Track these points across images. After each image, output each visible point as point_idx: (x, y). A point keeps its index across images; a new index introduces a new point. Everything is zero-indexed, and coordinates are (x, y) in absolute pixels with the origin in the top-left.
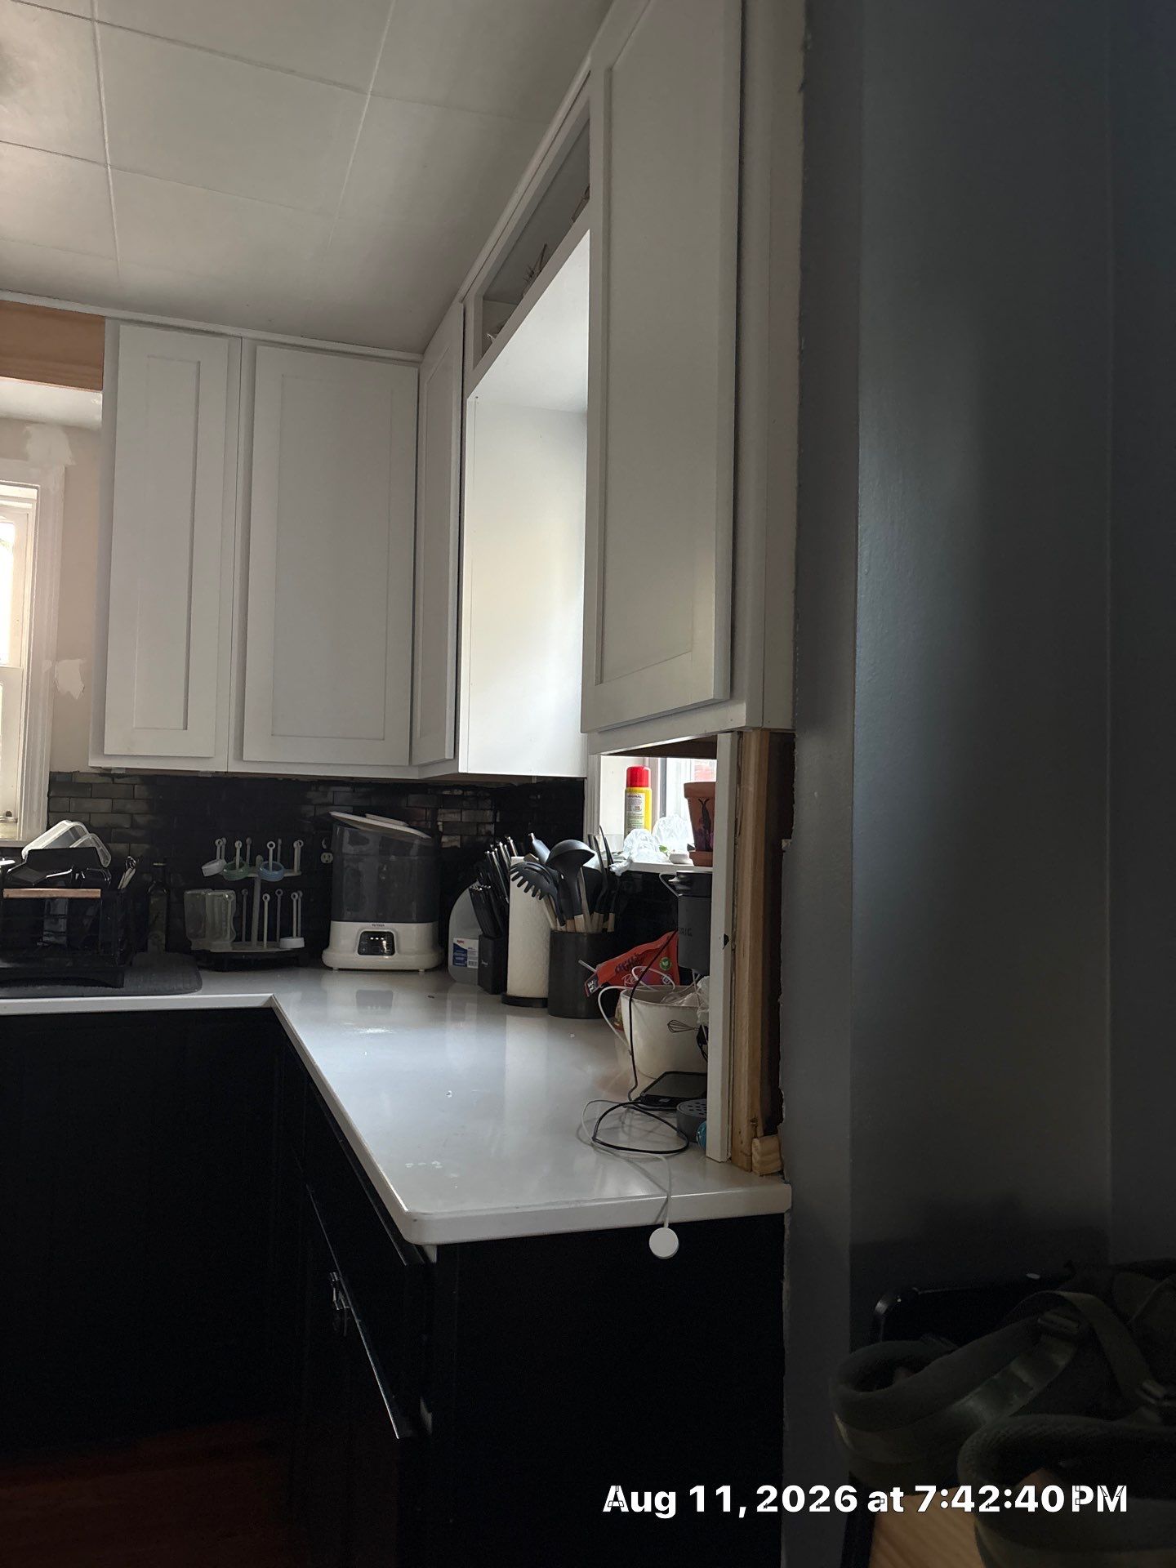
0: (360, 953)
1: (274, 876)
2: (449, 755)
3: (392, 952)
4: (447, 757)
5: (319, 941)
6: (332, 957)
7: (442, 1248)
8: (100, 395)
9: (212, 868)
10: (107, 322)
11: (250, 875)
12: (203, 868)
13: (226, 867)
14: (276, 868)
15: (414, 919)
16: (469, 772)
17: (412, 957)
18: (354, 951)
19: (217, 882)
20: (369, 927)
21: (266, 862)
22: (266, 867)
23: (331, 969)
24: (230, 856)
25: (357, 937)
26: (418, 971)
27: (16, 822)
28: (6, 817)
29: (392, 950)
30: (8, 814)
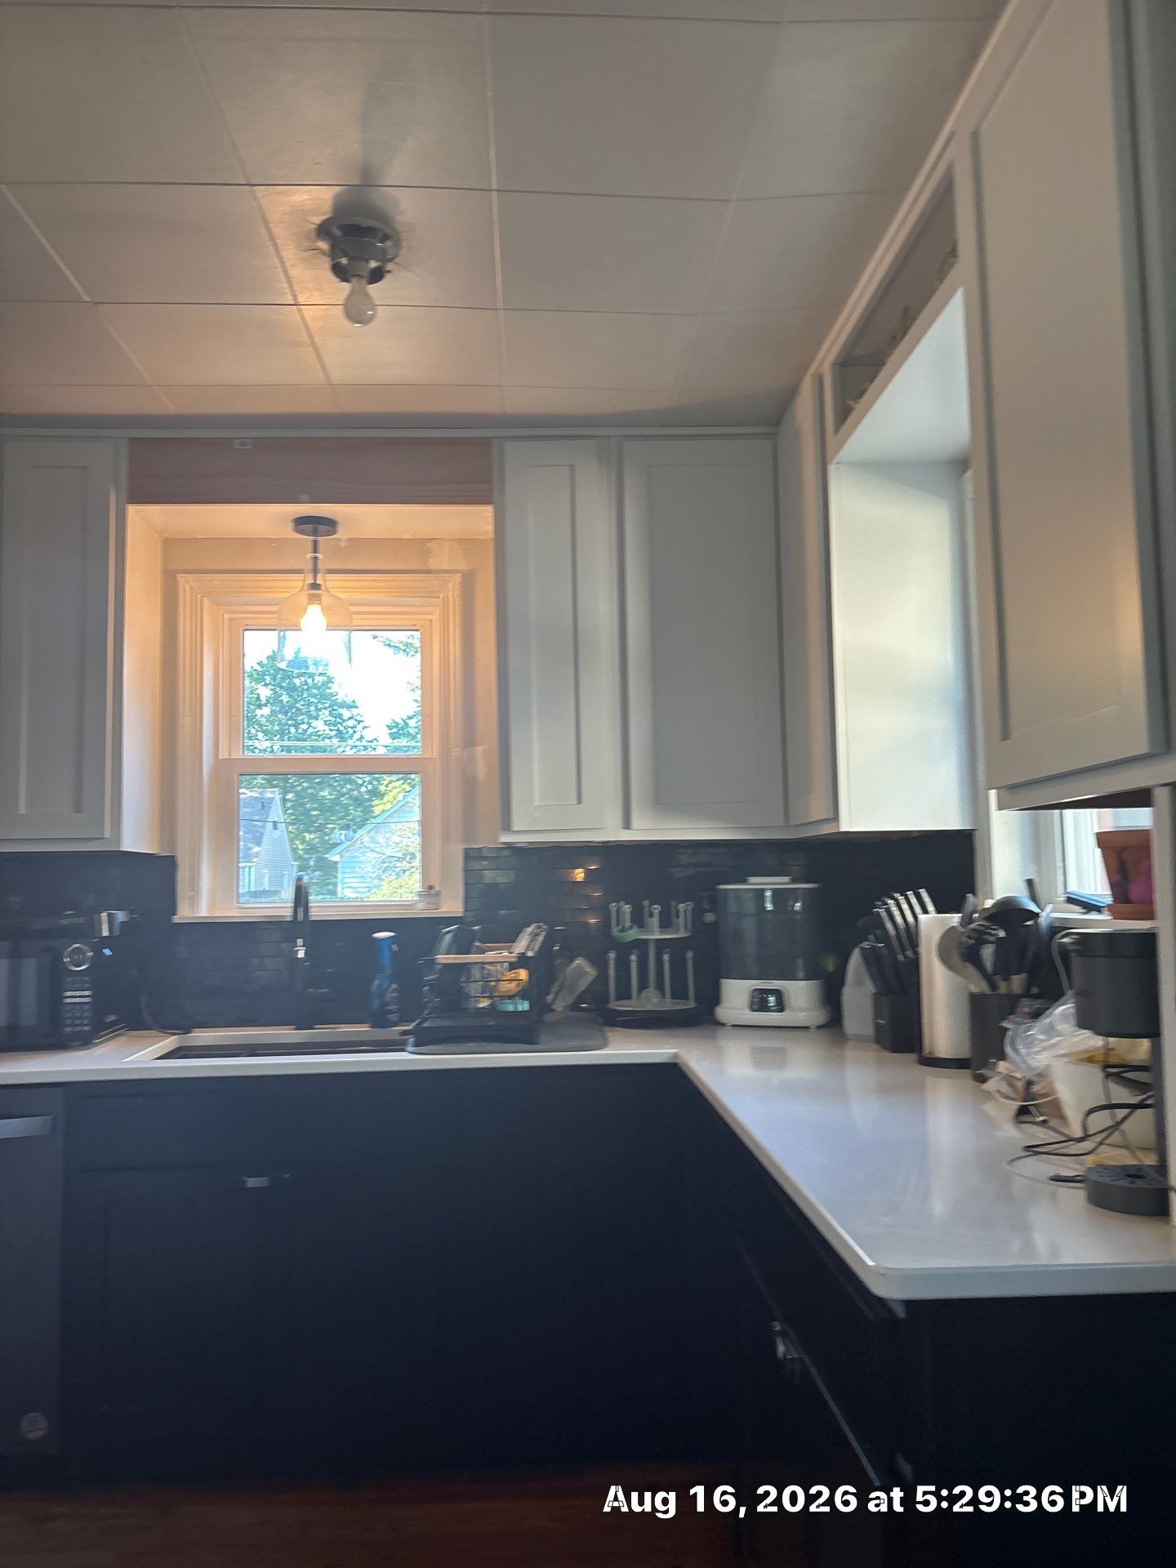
0: (750, 1010)
2: (830, 816)
3: (782, 1010)
4: (826, 818)
5: (712, 998)
6: (724, 1012)
7: (910, 1304)
8: (491, 508)
10: (493, 441)
15: (801, 974)
16: (853, 830)
17: (803, 1014)
18: (746, 1009)
20: (757, 984)
23: (723, 1025)
25: (748, 994)
26: (807, 1027)
27: (438, 894)
28: (429, 891)
29: (781, 1007)
30: (431, 888)
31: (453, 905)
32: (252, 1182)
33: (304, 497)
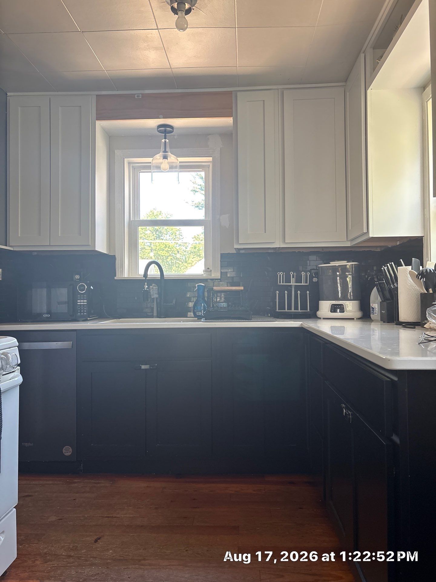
0: (331, 312)
2: (365, 231)
3: (344, 312)
4: (364, 232)
5: (315, 308)
6: (319, 313)
8: (231, 119)
10: (233, 92)
15: (351, 299)
16: (374, 236)
17: (352, 314)
18: (329, 311)
20: (334, 302)
23: (320, 318)
25: (330, 306)
26: (354, 319)
27: (211, 271)
28: (207, 270)
29: (342, 311)
30: (208, 268)
31: (216, 275)
32: (143, 367)
33: (161, 116)
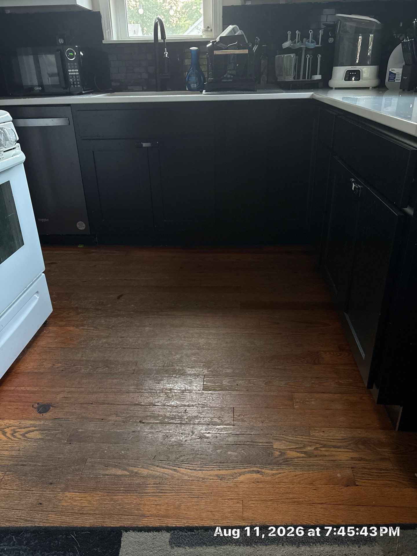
0: (345, 80)
1: (312, 46)
3: (359, 80)
5: (328, 75)
6: (333, 82)
9: (286, 45)
11: (302, 46)
12: (283, 45)
13: (292, 43)
14: (312, 42)
17: (367, 81)
18: (342, 79)
19: (289, 50)
20: (350, 68)
21: (308, 40)
22: (309, 42)
23: (332, 88)
24: (293, 38)
25: (344, 73)
26: (369, 88)
27: (211, 30)
28: (207, 29)
